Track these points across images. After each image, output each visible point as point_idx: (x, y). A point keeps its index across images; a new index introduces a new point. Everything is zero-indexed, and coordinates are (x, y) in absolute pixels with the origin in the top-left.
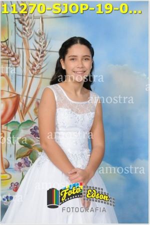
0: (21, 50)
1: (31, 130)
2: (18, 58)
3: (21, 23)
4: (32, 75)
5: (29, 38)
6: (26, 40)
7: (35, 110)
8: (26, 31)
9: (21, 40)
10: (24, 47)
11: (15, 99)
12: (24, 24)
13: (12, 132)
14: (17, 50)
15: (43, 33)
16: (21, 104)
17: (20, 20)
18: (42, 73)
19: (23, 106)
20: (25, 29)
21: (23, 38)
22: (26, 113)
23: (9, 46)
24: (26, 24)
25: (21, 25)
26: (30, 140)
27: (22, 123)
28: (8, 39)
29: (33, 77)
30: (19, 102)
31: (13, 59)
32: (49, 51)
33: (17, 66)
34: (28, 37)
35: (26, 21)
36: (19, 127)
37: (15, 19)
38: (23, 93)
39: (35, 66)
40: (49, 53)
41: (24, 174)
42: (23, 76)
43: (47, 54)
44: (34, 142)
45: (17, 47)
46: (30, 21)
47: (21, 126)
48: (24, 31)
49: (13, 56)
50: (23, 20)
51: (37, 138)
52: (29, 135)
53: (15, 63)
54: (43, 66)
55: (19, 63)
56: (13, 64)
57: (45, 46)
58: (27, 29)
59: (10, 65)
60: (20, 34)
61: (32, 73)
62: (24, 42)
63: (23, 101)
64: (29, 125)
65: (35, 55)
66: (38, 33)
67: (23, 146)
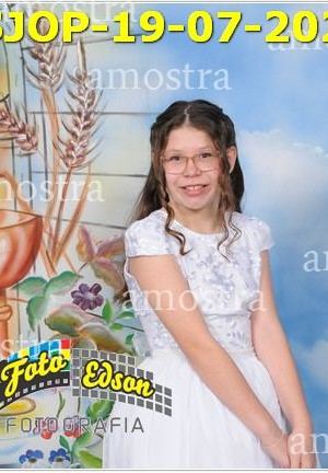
0: (39, 117)
1: (73, 293)
2: (34, 134)
3: (35, 57)
4: (67, 170)
5: (54, 89)
6: (50, 93)
7: (79, 247)
8: (48, 74)
9: (38, 94)
10: (45, 109)
11: (32, 226)
12: (42, 60)
13: (30, 302)
14: (31, 117)
15: (85, 74)
16: (45, 237)
17: (34, 50)
18: (90, 163)
19: (52, 241)
20: (45, 70)
21: (43, 90)
22: (59, 255)
23: (13, 111)
24: (48, 60)
25: (37, 61)
26: (72, 318)
27: (51, 281)
28: (8, 96)
29: (69, 174)
30: (41, 234)
31: (23, 137)
32: (102, 114)
33: (32, 151)
34: (52, 86)
35: (47, 51)
36: (45, 290)
37: (22, 49)
38: (50, 210)
39: (73, 148)
40: (102, 117)
41: (63, 397)
42: (46, 173)
43: (98, 120)
44: (82, 320)
45: (30, 109)
46: (56, 51)
47: (50, 288)
48: (44, 75)
49: (22, 131)
50: (41, 51)
51: (88, 310)
52: (68, 306)
53: (28, 145)
54: (89, 148)
55: (36, 144)
56: (23, 149)
57: (92, 103)
58: (49, 68)
59: (17, 151)
60: (34, 80)
61: (67, 164)
62: (46, 98)
63: (51, 229)
64: (67, 284)
65: (71, 125)
66: (74, 75)
67: (57, 333)
